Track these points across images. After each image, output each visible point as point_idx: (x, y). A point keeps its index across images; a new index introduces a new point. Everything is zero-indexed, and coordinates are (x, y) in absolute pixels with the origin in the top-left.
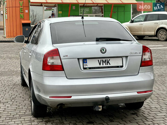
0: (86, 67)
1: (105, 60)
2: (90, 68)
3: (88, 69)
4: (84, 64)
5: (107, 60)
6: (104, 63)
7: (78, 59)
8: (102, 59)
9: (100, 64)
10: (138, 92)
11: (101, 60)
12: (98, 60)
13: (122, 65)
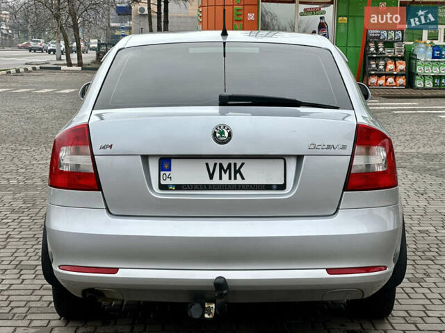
0: (168, 182)
1: (230, 165)
2: (179, 187)
3: (171, 189)
4: (162, 173)
5: (235, 164)
6: (225, 173)
7: (145, 158)
8: (218, 161)
9: (211, 176)
10: (330, 271)
11: (215, 164)
12: (207, 164)
13: (282, 183)
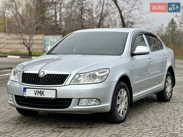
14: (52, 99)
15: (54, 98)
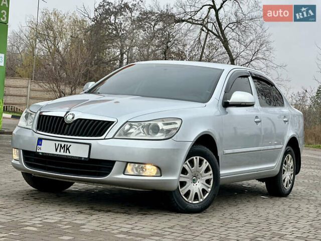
14: (83, 159)
15: (85, 158)
